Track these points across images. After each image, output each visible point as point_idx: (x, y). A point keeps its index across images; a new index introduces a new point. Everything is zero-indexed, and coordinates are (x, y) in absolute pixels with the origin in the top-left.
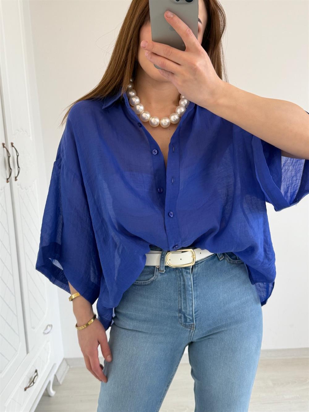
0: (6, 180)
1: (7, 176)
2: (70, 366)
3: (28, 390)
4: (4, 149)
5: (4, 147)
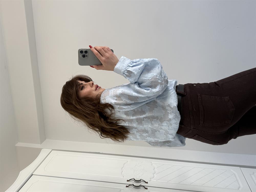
5: (128, 187)
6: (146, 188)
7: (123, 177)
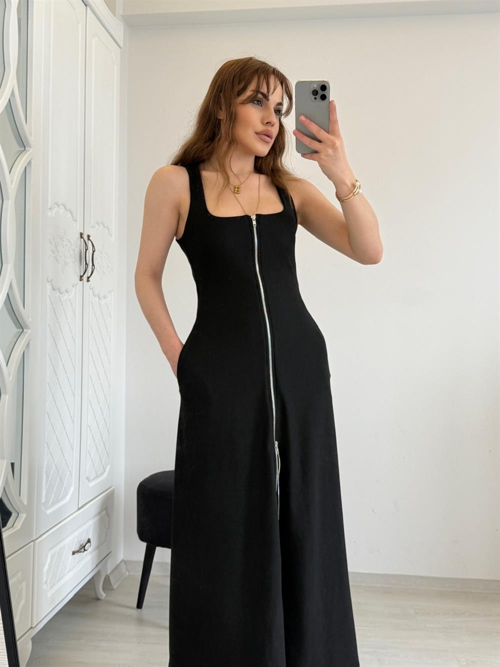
0: (79, 277)
1: (81, 274)
2: (129, 573)
3: (76, 555)
4: (81, 241)
5: (81, 237)
6: (81, 277)
7: (92, 227)
